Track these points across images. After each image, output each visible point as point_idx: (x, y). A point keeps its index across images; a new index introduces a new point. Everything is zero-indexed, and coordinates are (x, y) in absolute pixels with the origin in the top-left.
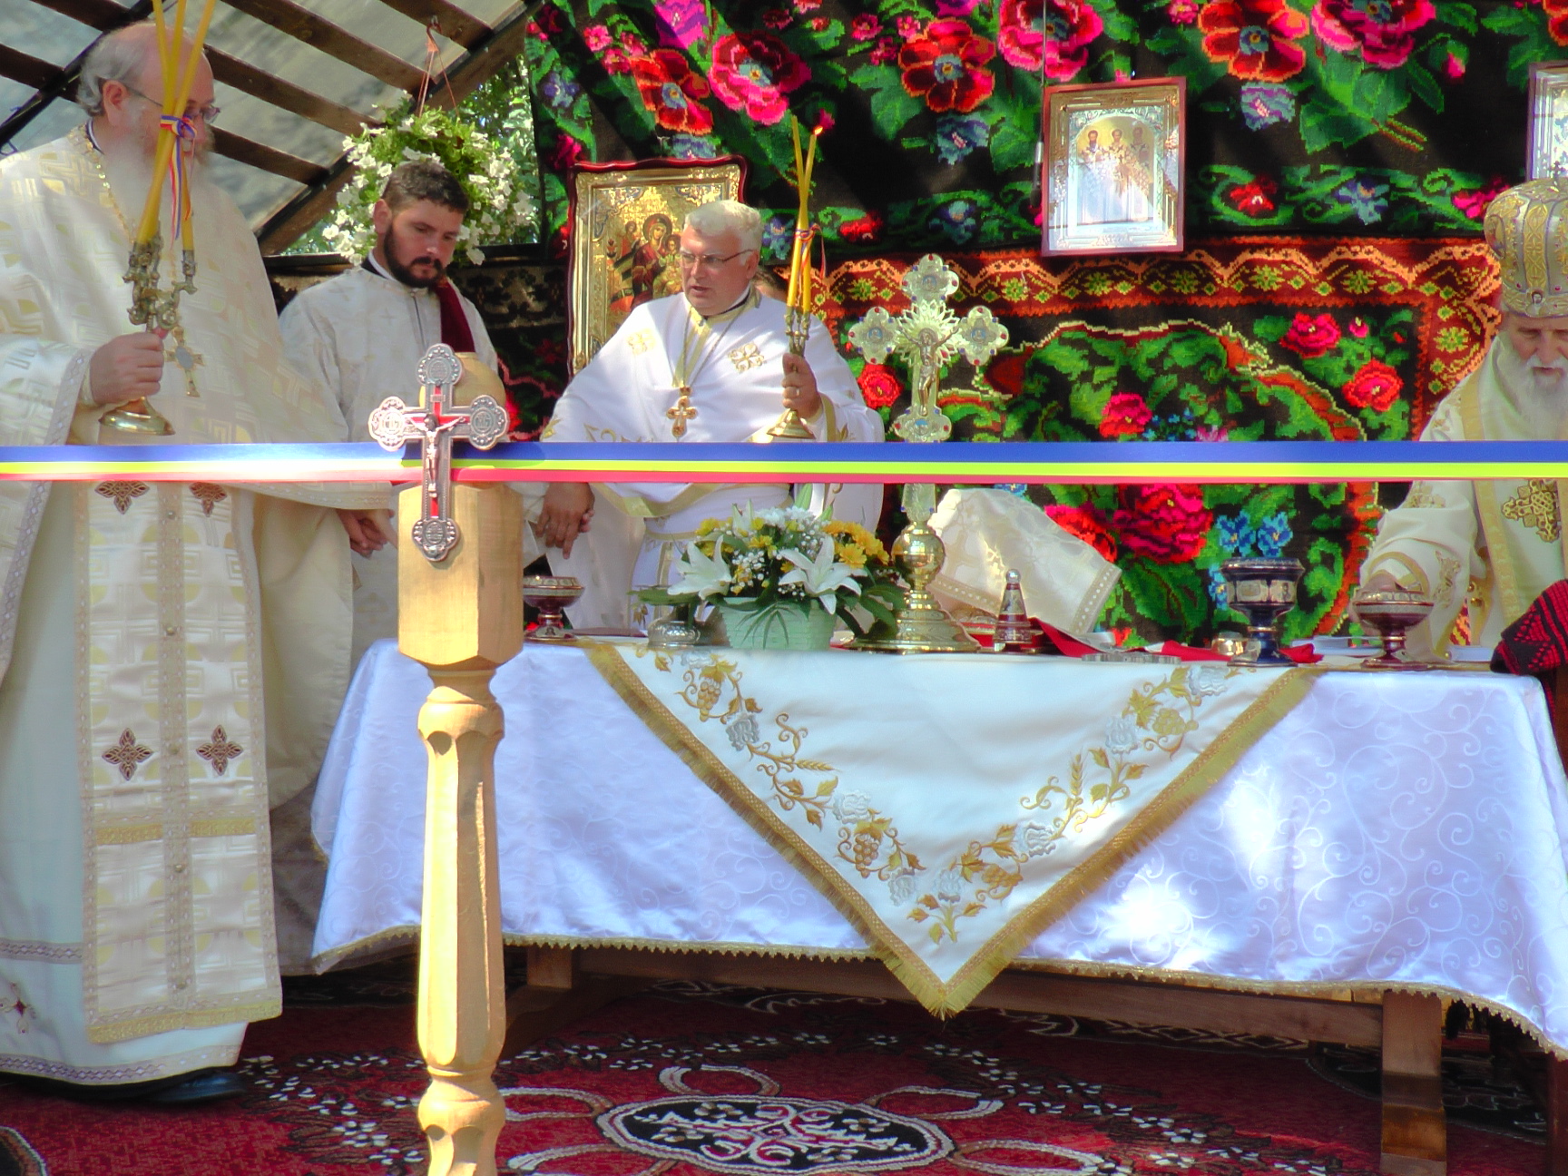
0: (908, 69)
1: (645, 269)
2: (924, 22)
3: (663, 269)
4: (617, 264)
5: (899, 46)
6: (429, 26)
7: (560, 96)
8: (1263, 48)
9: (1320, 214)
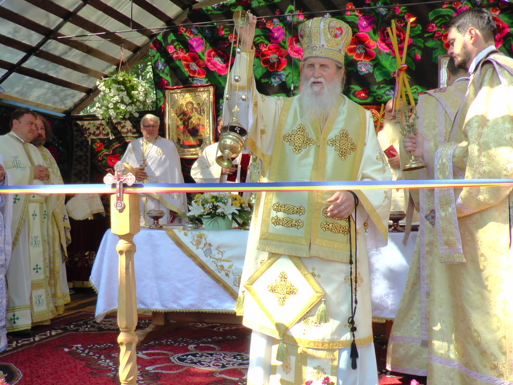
0: (262, 59)
1: (186, 118)
2: (267, 45)
3: (192, 118)
4: (178, 116)
5: (260, 52)
6: (121, 47)
7: (160, 66)
8: (363, 51)
9: (381, 99)
